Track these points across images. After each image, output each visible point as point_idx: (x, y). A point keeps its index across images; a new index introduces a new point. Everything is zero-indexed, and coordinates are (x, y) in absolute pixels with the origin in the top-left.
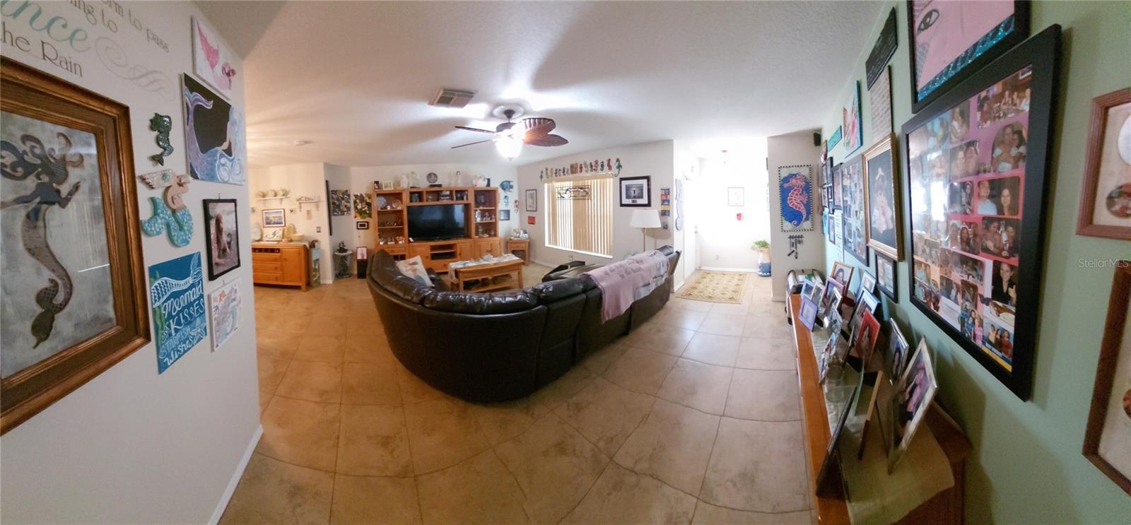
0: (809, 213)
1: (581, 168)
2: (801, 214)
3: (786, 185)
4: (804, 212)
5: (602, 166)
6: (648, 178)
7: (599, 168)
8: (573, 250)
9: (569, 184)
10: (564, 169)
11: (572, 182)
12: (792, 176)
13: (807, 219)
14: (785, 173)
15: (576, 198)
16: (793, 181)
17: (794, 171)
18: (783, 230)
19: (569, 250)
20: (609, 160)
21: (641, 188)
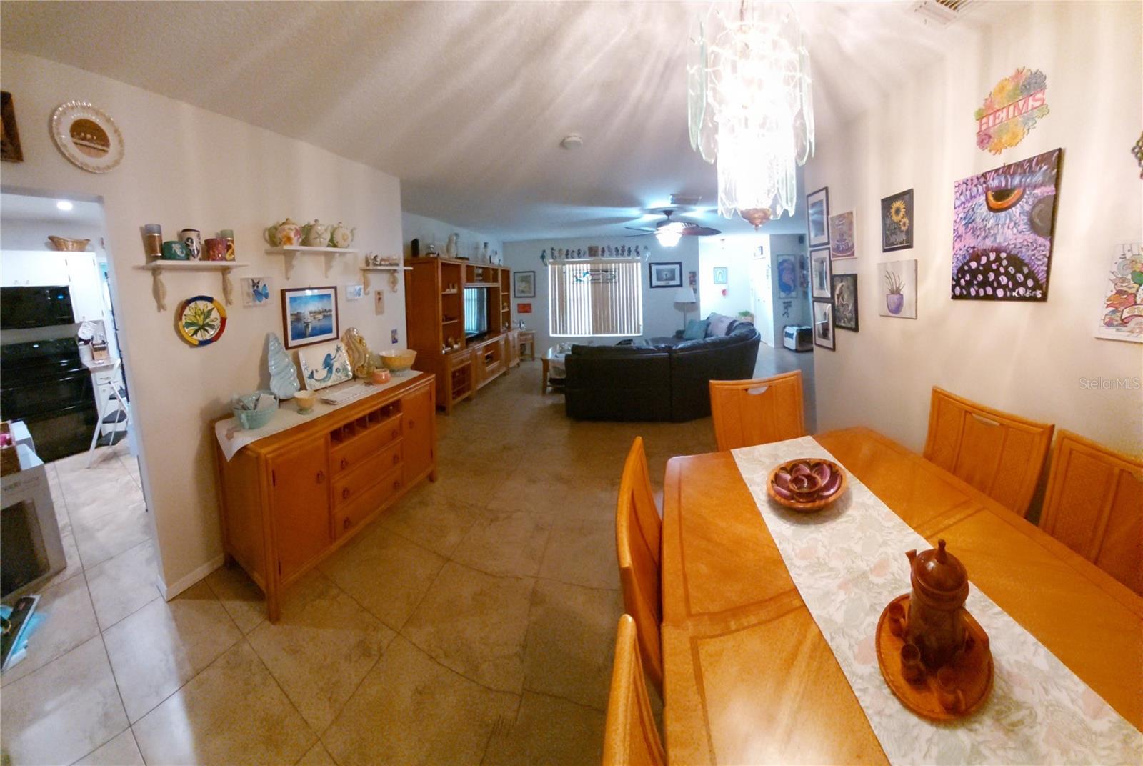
0: (795, 286)
1: (603, 251)
2: (790, 287)
3: (781, 268)
4: (792, 285)
5: (629, 251)
6: (680, 264)
7: (626, 253)
8: (591, 335)
9: (586, 267)
10: (579, 250)
11: (589, 265)
12: (784, 261)
13: (794, 290)
14: (780, 259)
15: (595, 281)
16: (785, 264)
17: (786, 257)
18: (780, 298)
19: (587, 335)
20: (637, 247)
21: (673, 271)
